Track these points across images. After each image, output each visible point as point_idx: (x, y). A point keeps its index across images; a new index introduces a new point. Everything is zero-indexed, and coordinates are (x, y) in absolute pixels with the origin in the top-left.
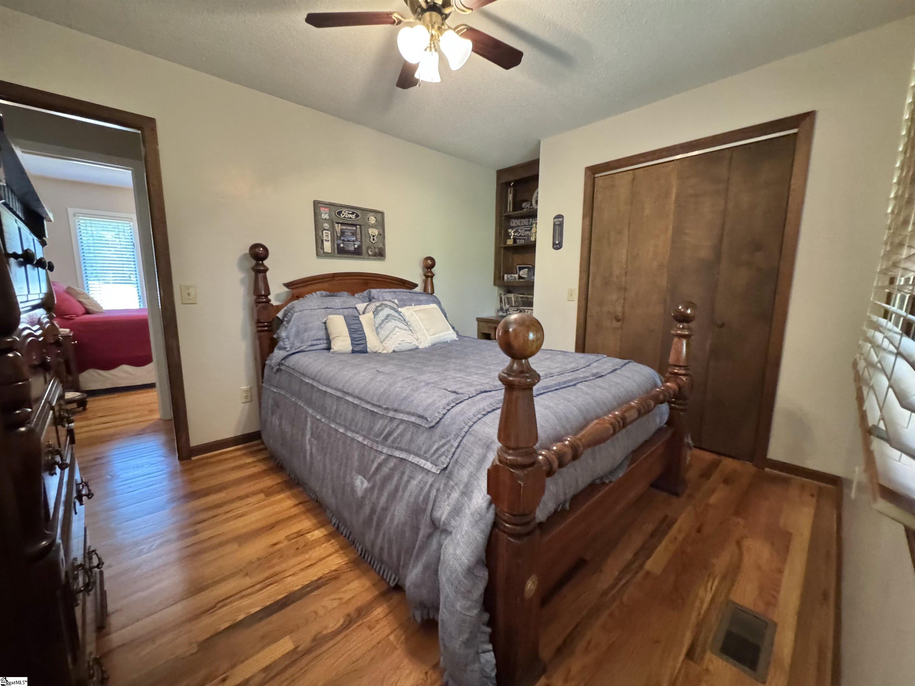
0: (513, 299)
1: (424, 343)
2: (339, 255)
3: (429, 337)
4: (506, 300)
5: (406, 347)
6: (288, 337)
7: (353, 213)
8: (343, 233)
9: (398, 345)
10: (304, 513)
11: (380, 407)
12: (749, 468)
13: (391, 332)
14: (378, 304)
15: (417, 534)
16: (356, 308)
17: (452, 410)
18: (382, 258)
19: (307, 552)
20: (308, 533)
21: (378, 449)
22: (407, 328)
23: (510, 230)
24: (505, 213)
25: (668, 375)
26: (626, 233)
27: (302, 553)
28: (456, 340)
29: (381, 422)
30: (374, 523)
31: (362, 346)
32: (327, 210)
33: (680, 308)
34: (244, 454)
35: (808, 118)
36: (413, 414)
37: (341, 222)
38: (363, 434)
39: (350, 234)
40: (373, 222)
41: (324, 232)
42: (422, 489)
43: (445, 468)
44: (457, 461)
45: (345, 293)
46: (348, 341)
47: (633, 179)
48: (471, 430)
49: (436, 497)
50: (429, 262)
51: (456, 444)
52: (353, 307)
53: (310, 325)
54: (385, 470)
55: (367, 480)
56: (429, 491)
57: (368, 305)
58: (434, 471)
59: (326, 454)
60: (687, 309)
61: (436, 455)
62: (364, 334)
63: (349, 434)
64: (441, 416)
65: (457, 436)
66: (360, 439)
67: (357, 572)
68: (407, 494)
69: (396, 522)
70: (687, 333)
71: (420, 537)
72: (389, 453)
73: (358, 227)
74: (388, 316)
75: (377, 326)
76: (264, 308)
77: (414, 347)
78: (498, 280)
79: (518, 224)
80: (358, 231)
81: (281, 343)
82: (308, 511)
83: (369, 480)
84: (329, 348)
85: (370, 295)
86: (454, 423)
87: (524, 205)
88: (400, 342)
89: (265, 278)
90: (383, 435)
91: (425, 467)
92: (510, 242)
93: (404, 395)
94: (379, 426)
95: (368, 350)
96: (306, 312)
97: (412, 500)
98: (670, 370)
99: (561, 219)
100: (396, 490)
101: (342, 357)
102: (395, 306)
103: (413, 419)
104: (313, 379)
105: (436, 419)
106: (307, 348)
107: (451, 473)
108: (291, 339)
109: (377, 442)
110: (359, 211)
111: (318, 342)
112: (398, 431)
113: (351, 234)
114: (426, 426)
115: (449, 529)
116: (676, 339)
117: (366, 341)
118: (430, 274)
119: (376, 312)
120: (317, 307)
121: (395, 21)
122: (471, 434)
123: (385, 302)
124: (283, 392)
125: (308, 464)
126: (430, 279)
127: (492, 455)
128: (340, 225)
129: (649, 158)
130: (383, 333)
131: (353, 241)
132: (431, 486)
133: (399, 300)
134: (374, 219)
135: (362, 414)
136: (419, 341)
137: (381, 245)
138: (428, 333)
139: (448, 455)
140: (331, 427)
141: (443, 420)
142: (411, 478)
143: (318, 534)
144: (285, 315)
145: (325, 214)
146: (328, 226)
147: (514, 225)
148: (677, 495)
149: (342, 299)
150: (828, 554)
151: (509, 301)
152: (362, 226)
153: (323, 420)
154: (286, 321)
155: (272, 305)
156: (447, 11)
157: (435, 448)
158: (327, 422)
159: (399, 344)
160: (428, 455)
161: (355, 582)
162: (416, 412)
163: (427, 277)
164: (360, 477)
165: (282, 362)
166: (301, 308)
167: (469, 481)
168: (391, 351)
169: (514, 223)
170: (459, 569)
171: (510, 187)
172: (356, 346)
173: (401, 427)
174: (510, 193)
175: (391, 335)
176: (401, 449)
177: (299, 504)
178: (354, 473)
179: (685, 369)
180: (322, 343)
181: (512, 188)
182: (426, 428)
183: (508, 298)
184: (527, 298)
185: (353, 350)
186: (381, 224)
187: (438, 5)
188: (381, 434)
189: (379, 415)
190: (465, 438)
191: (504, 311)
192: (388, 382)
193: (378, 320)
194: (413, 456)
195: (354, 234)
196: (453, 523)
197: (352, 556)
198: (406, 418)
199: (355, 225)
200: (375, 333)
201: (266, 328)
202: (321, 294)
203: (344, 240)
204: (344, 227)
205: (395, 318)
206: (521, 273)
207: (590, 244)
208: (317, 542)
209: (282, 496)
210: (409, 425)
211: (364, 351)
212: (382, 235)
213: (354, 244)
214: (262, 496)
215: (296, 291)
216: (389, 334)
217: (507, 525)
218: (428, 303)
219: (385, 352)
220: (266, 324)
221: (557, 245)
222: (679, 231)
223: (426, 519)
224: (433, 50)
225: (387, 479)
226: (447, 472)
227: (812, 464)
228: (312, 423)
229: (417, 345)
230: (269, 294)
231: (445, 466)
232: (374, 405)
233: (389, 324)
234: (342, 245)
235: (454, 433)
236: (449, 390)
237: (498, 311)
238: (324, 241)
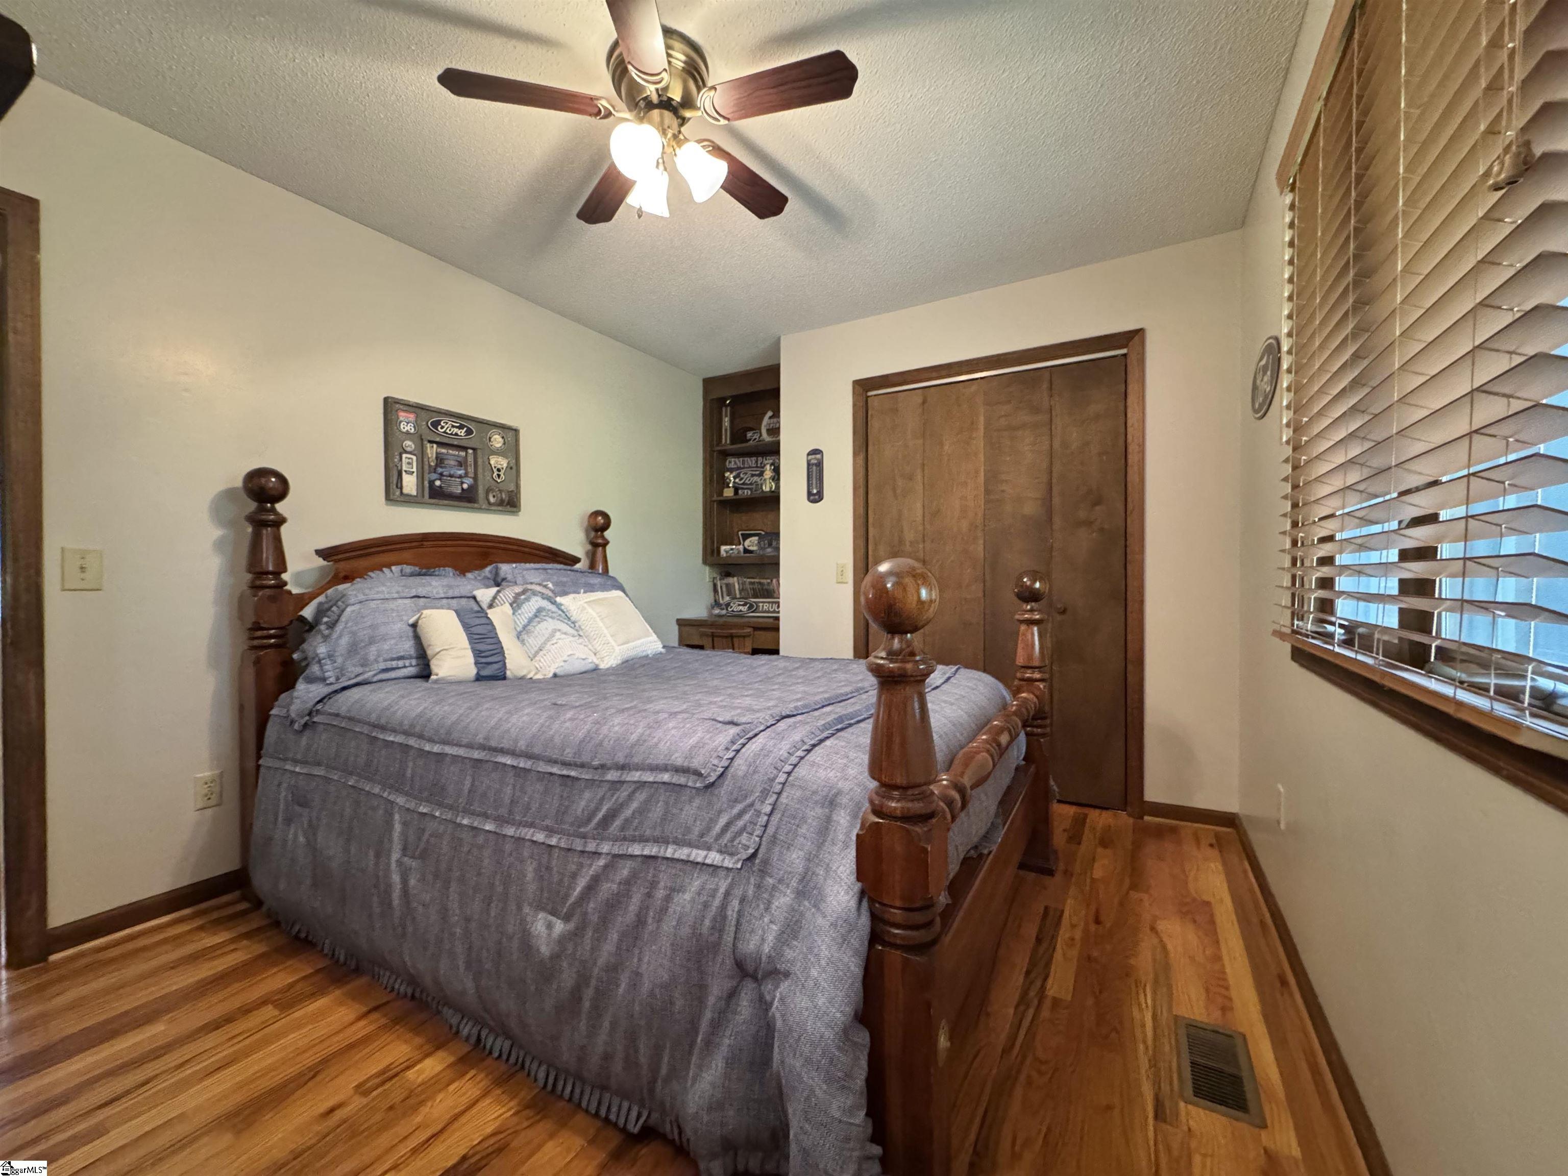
0: (737, 586)
1: (610, 660)
2: (433, 501)
3: (617, 649)
4: (724, 589)
5: (577, 666)
6: (330, 656)
7: (461, 427)
8: (440, 460)
9: (562, 664)
10: (384, 1028)
11: (582, 766)
12: (1123, 820)
13: (548, 640)
14: (518, 589)
15: (701, 1001)
16: (474, 598)
17: (743, 750)
18: (515, 509)
19: (415, 1109)
20: (408, 1068)
21: (587, 849)
22: (576, 633)
23: (727, 474)
24: (718, 445)
25: (1016, 682)
26: (919, 477)
27: (404, 1115)
28: (661, 653)
29: (587, 795)
30: (587, 1004)
31: (496, 666)
32: (412, 417)
33: (1025, 580)
34: (201, 928)
35: (1136, 338)
36: (665, 768)
37: (438, 439)
38: (547, 826)
39: (453, 463)
40: (498, 445)
41: (404, 456)
42: (706, 905)
43: (754, 855)
44: (774, 837)
45: (449, 570)
46: (470, 658)
47: (924, 402)
48: (791, 778)
49: (740, 913)
50: (600, 519)
51: (768, 809)
52: (469, 595)
53: (383, 630)
54: (608, 888)
55: (562, 919)
56: (723, 907)
57: (499, 592)
58: (731, 866)
59: (447, 884)
60: (1035, 582)
61: (728, 835)
62: (500, 642)
63: (510, 831)
64: (725, 763)
65: (765, 793)
66: (540, 837)
67: (546, 1126)
68: (669, 925)
69: (646, 986)
70: (1037, 617)
71: (711, 1000)
72: (616, 850)
73: (470, 451)
74: (540, 610)
75: (518, 629)
76: (272, 599)
77: (591, 666)
78: (710, 555)
79: (740, 464)
80: (470, 459)
81: (315, 669)
82: (396, 1021)
83: (567, 918)
84: (425, 673)
85: (497, 574)
86: (755, 772)
87: (749, 434)
88: (565, 658)
89: (278, 540)
90: (596, 820)
91: (708, 861)
92: (728, 493)
93: (634, 738)
94: (583, 803)
95: (508, 673)
96: (373, 605)
97: (686, 931)
98: (1019, 675)
99: (818, 456)
100: (640, 921)
101: (462, 688)
102: (550, 594)
103: (666, 777)
104: (406, 733)
105: (715, 770)
106: (375, 675)
107: (766, 862)
108: (340, 660)
109: (584, 836)
110: (474, 424)
111: (401, 663)
112: (635, 805)
113: (456, 463)
114: (698, 785)
115: (781, 967)
116: (1023, 627)
117: (505, 658)
118: (600, 541)
119: (516, 604)
120: (396, 596)
121: (600, 111)
122: (793, 785)
123: (529, 587)
124: (320, 771)
125: (397, 913)
126: (600, 548)
127: (843, 815)
128: (435, 446)
129: (944, 373)
130: (533, 642)
131: (460, 477)
132: (727, 894)
133: (554, 584)
134: (501, 440)
135: (539, 787)
136: (598, 656)
137: (512, 487)
138: (615, 641)
139: (754, 830)
140: (460, 825)
141: (731, 770)
142: (674, 890)
143: (432, 1066)
144: (321, 612)
145: (408, 423)
146: (413, 446)
147: (732, 465)
148: (1051, 873)
149: (445, 581)
150: (1262, 923)
151: (730, 590)
152: (479, 452)
153: (437, 814)
154: (326, 623)
155: (289, 592)
156: (687, 114)
157: (722, 821)
158: (449, 816)
159: (565, 661)
160: (709, 839)
161: (550, 1145)
162: (670, 762)
163: (595, 545)
164: (541, 915)
165: (319, 707)
166: (361, 597)
167: (807, 869)
168: (551, 675)
169: (732, 462)
170: (829, 1034)
171: (727, 406)
172: (484, 668)
173: (641, 796)
174: (726, 416)
175: (548, 646)
176: (643, 840)
177: (369, 1012)
178: (527, 909)
179: (1040, 672)
180: (407, 664)
181: (729, 409)
182: (697, 789)
183: (727, 585)
184: (760, 583)
185: (478, 673)
186: (513, 449)
187: (674, 103)
188: (589, 820)
189: (580, 782)
190: (784, 795)
191: (724, 607)
192: (590, 719)
193: (522, 620)
194: (675, 847)
195: (461, 464)
196: (789, 954)
197: (526, 1094)
198: (649, 777)
199: (465, 448)
200: (519, 644)
201: (273, 641)
202: (402, 571)
203: (441, 474)
204: (444, 451)
205: (554, 615)
206: (747, 543)
207: (867, 493)
208: (435, 1085)
209: (321, 1002)
210: (657, 789)
211: (501, 676)
212: (515, 468)
213: (462, 483)
214: (269, 1011)
215: (344, 566)
216: (545, 643)
217: (897, 931)
218: (604, 588)
219: (539, 676)
220: (272, 632)
221: (815, 496)
222: (993, 478)
223: (723, 962)
224: (661, 167)
225: (614, 905)
226: (757, 861)
227: (1202, 801)
228: (405, 824)
229: (597, 662)
230: (285, 570)
231: (751, 851)
232: (565, 764)
233: (543, 625)
234: (438, 483)
235: (759, 789)
236: (720, 719)
237: (713, 608)
238: (404, 473)
